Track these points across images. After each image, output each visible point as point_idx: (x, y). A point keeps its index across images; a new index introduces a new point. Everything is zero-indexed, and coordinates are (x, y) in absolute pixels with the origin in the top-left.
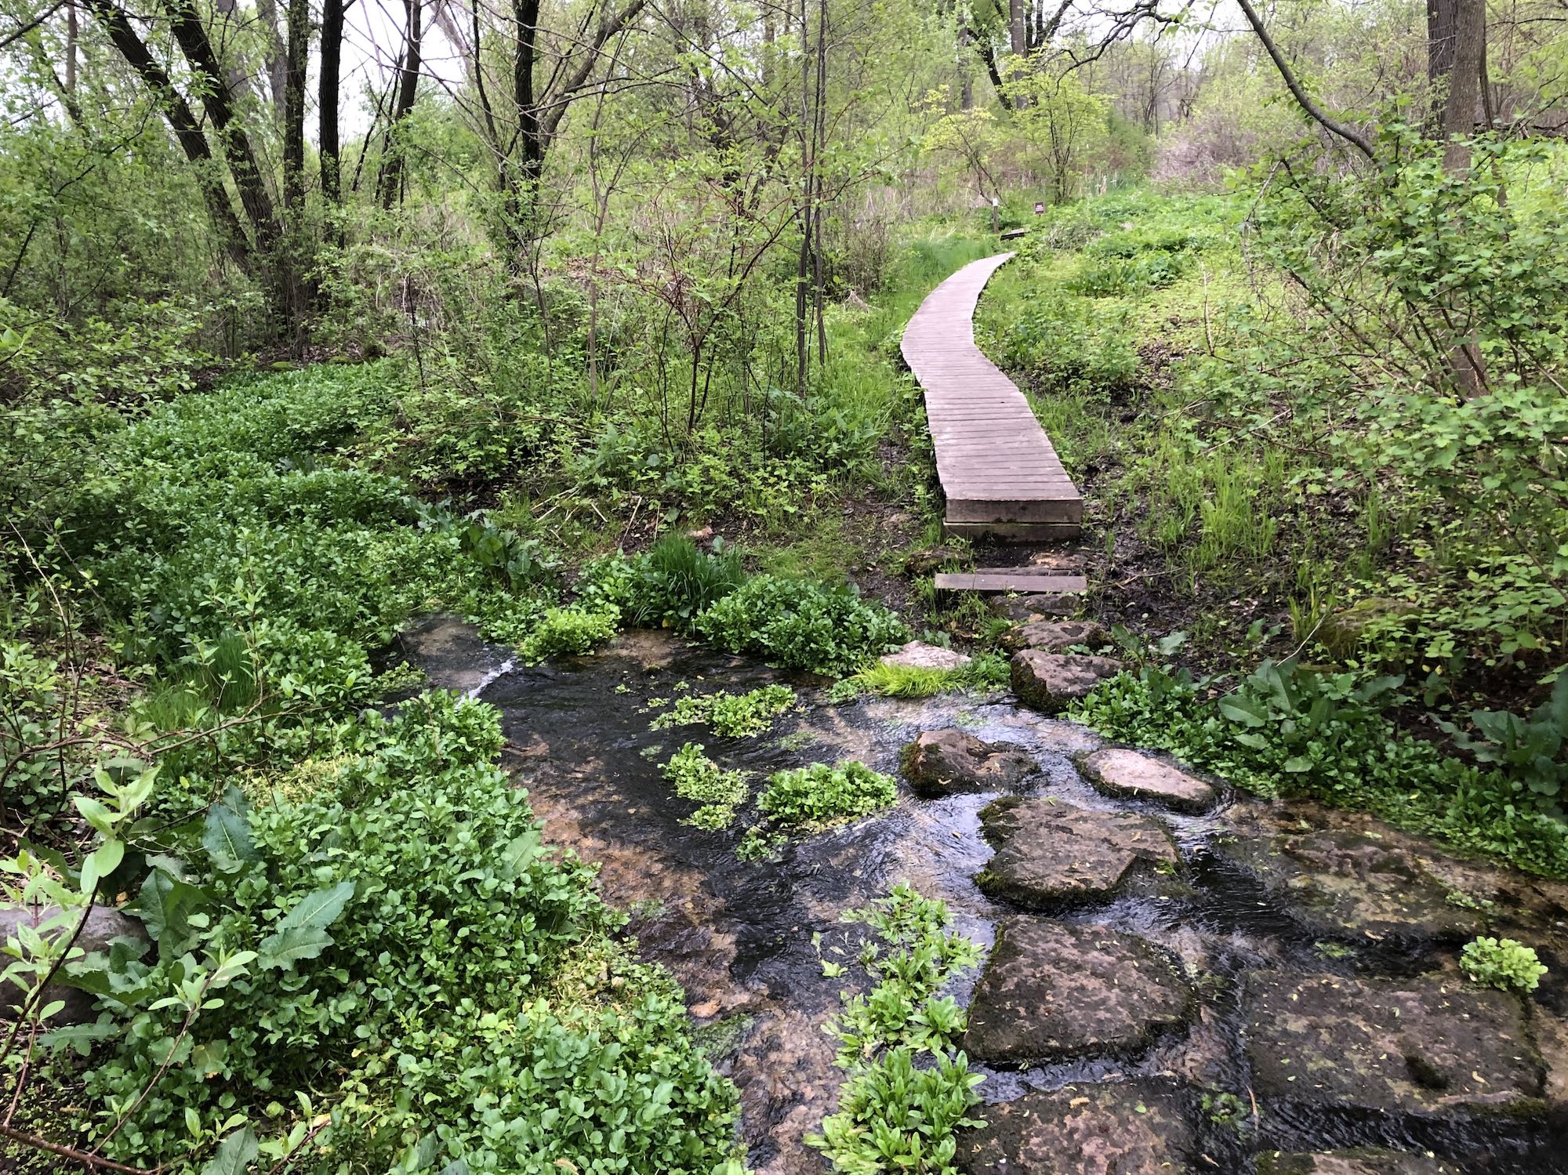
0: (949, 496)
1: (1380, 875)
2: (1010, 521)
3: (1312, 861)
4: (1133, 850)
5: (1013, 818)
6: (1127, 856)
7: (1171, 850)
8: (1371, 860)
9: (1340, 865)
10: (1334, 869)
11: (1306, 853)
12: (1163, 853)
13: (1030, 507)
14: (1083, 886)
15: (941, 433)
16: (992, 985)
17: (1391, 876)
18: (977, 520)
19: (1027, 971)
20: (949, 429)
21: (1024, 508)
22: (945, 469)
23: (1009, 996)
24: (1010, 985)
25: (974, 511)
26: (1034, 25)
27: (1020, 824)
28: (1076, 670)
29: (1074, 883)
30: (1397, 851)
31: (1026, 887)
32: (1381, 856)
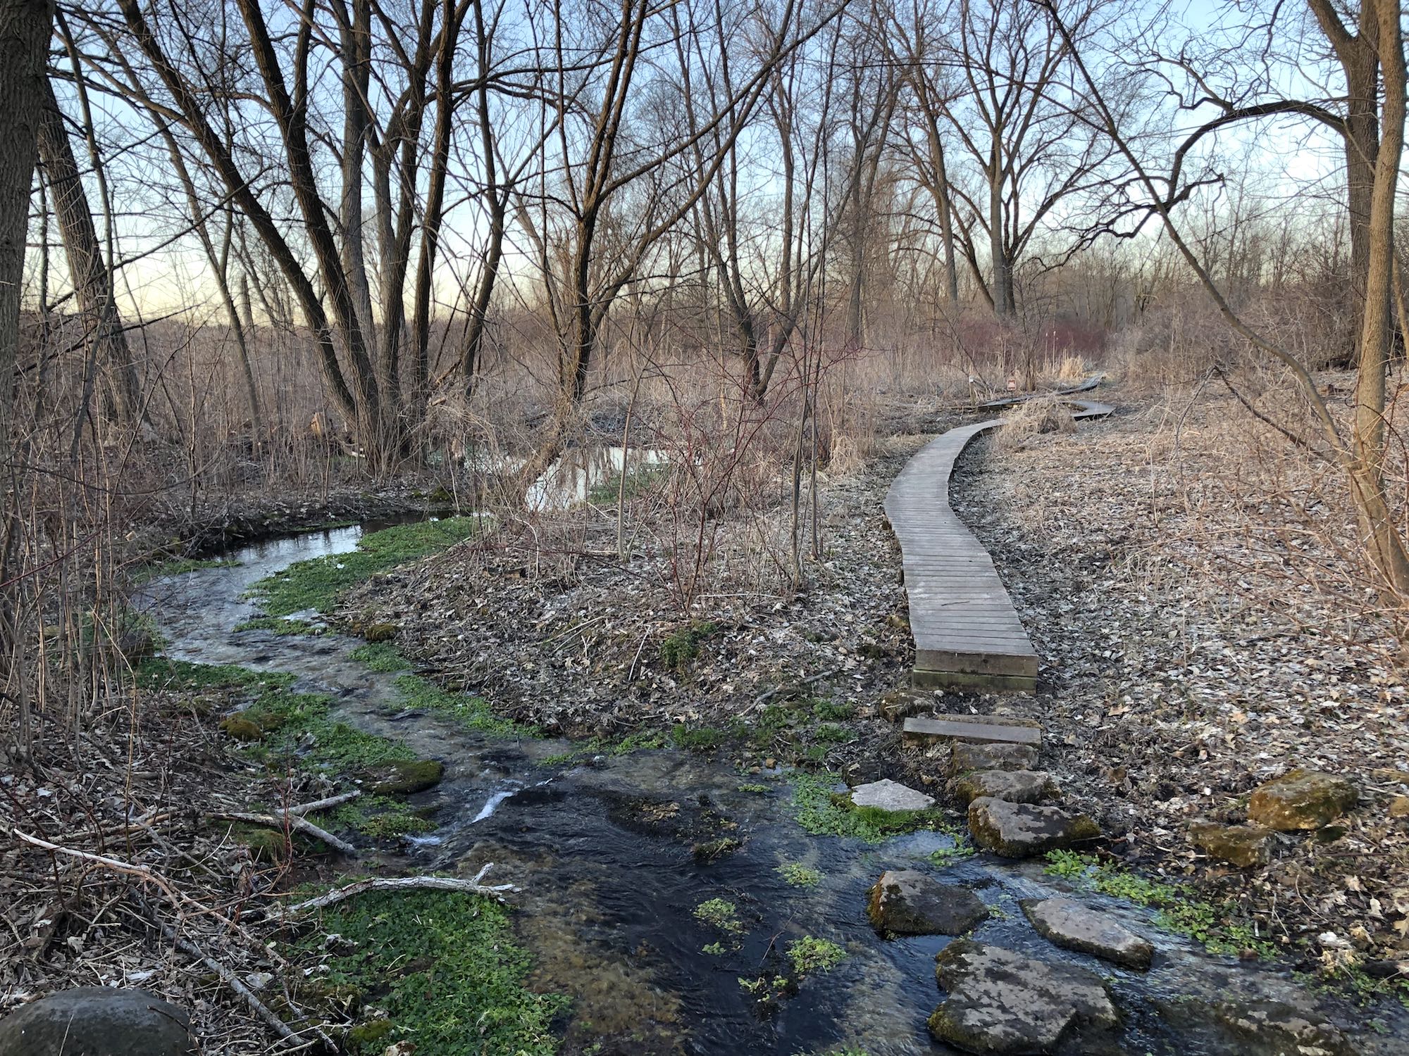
0: (918, 647)
1: (1309, 1050)
2: (973, 672)
4: (1074, 1004)
5: (963, 964)
6: (1068, 1012)
7: (1109, 1006)
8: (1300, 1034)
12: (1103, 1010)
13: (992, 661)
14: (1026, 1039)
15: (914, 587)
17: (1320, 1051)
18: (946, 670)
20: (922, 584)
21: (985, 661)
22: (918, 621)
25: (941, 661)
26: (1011, 230)
27: (969, 969)
28: (1027, 819)
29: (1017, 1034)
30: (1324, 1026)
31: (973, 1036)
32: (1311, 1030)
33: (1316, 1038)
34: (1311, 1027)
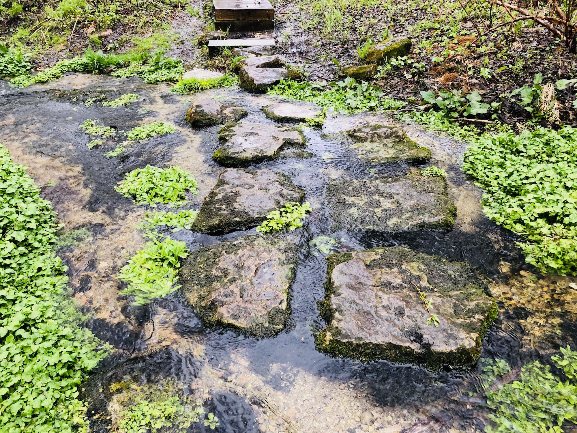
0: (216, 8)
1: (388, 140)
2: (243, 20)
3: (360, 137)
4: (284, 139)
5: (233, 131)
6: (281, 142)
7: (300, 138)
8: (385, 133)
9: (372, 138)
10: (369, 140)
11: (358, 134)
12: (297, 139)
13: (252, 13)
14: (260, 155)
16: (212, 197)
17: (393, 140)
19: (229, 190)
21: (249, 13)
23: (218, 201)
24: (220, 196)
25: (227, 15)
27: (235, 133)
28: (267, 74)
29: (256, 154)
30: (395, 129)
31: (234, 158)
32: (389, 131)
33: (391, 135)
34: (389, 130)
